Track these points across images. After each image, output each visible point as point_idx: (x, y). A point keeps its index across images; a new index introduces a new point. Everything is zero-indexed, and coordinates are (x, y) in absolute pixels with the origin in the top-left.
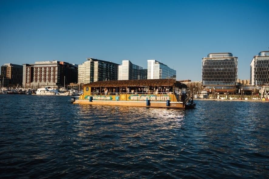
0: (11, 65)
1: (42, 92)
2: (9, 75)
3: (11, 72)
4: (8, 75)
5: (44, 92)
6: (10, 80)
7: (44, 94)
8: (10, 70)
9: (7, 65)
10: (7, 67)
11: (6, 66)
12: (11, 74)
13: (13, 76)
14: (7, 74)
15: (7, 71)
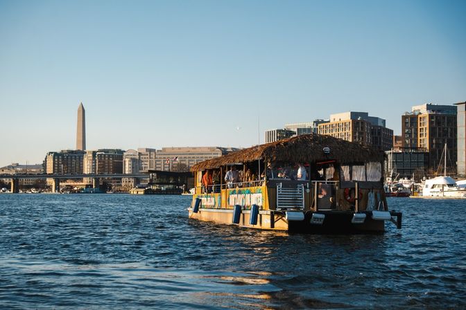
0: (429, 107)
1: (436, 189)
2: (424, 141)
3: (428, 131)
4: (421, 140)
5: (442, 191)
6: (426, 154)
7: (441, 195)
8: (427, 125)
9: (419, 110)
10: (419, 116)
11: (417, 113)
12: (428, 136)
13: (434, 141)
14: (419, 138)
15: (419, 127)
